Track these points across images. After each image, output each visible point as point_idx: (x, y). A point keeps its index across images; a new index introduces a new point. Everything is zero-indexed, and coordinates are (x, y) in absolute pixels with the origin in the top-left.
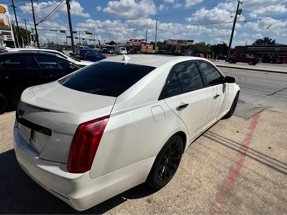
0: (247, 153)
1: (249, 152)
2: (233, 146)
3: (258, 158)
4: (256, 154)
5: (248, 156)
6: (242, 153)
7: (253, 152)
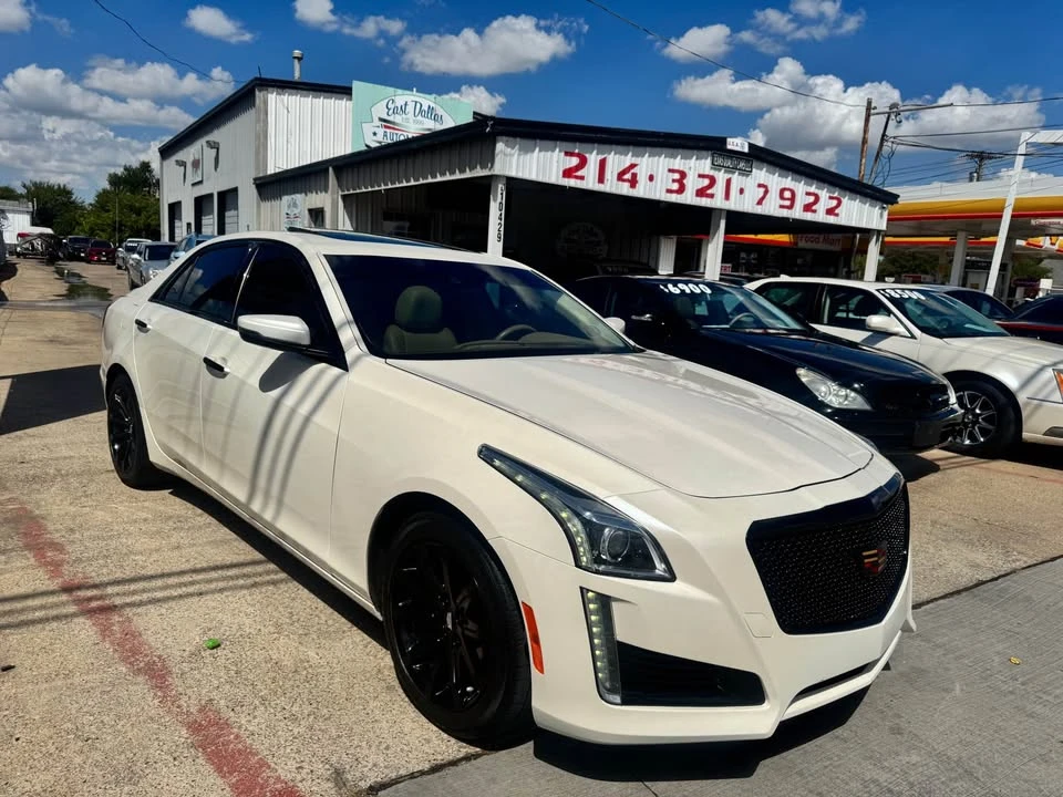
0: (64, 597)
1: (63, 604)
2: (133, 587)
3: (18, 605)
4: (37, 614)
5: (52, 593)
6: (79, 587)
7: (54, 612)
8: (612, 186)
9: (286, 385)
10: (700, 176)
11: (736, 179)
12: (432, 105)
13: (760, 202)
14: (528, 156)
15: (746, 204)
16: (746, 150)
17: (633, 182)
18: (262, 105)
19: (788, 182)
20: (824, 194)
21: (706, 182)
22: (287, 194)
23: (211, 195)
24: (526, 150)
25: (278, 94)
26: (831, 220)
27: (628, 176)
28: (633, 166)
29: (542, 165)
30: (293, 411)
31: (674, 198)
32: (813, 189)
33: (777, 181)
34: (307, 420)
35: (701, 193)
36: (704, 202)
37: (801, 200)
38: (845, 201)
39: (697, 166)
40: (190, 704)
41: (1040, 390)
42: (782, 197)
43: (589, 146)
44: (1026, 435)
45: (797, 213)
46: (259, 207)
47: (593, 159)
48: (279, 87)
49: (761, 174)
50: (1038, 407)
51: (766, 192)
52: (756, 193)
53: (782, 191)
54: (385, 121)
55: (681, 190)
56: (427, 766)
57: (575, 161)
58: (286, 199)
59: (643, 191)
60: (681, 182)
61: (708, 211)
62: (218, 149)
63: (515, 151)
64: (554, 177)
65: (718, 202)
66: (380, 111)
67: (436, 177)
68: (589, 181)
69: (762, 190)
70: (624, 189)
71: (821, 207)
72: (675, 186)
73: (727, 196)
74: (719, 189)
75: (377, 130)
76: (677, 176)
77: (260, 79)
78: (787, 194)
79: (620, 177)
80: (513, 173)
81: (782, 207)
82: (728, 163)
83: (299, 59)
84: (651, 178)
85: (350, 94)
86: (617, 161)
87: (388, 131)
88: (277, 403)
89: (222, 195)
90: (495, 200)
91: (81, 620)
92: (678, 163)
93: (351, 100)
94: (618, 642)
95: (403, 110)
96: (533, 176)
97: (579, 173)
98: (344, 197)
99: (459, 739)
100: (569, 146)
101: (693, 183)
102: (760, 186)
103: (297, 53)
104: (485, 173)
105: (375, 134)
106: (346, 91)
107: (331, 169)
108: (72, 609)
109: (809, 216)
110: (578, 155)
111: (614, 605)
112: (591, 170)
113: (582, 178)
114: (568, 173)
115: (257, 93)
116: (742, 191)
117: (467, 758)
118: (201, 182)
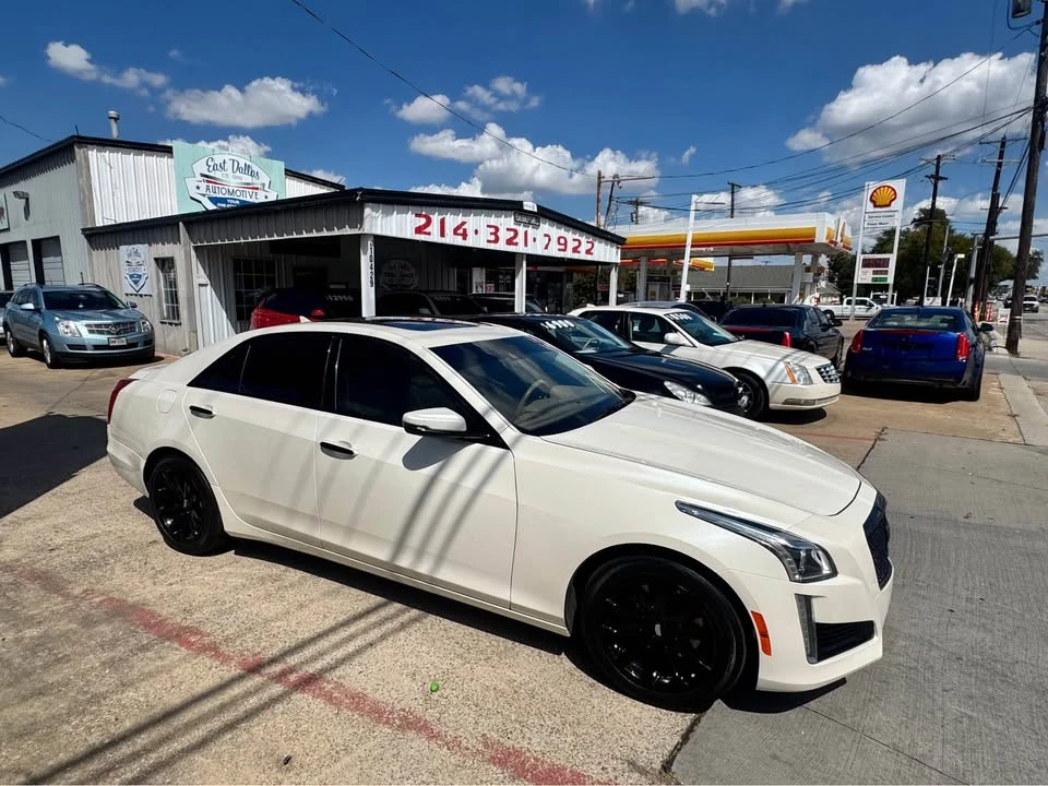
0: (258, 678)
1: (265, 685)
4: (252, 702)
5: (242, 677)
6: (261, 666)
7: (266, 695)
8: (451, 239)
9: (440, 463)
10: (508, 229)
11: (530, 230)
12: (248, 163)
13: (546, 248)
14: (389, 218)
15: (537, 249)
16: (536, 210)
17: (464, 236)
18: (83, 161)
19: (562, 232)
20: (584, 240)
21: (512, 234)
22: (125, 244)
23: (24, 243)
24: (387, 214)
25: (98, 151)
26: (589, 258)
27: (461, 231)
28: (464, 223)
29: (399, 225)
30: (455, 487)
31: (492, 247)
32: (577, 237)
33: (556, 232)
34: (476, 493)
35: (510, 242)
36: (511, 249)
37: (571, 245)
38: (596, 244)
39: (506, 222)
40: (474, 743)
41: (778, 377)
42: (559, 244)
43: (432, 208)
44: (771, 405)
45: (569, 254)
46: (90, 255)
47: (436, 218)
48: (98, 145)
49: (546, 227)
50: (778, 388)
51: (550, 240)
52: (544, 241)
53: (559, 238)
54: (207, 176)
55: (496, 240)
56: (677, 739)
57: (423, 221)
58: (123, 248)
59: (471, 242)
60: (495, 234)
61: (513, 255)
62: (27, 200)
63: (379, 215)
64: (410, 234)
65: (520, 249)
66: (201, 167)
67: (302, 233)
68: (434, 236)
69: (547, 239)
70: (459, 241)
71: (583, 249)
72: (493, 238)
73: (526, 245)
74: (520, 239)
75: (200, 184)
76: (493, 230)
77: (79, 137)
78: (562, 241)
79: (455, 232)
80: (378, 232)
81: (560, 250)
82: (525, 220)
83: (116, 119)
84: (476, 232)
85: (171, 152)
86: (453, 220)
87: (211, 185)
88: (433, 480)
89: (37, 243)
90: (365, 253)
91: (297, 696)
92: (493, 220)
93: (172, 157)
94: (817, 624)
95: (222, 167)
96: (394, 234)
97: (427, 230)
98: (196, 248)
99: (677, 710)
100: (418, 209)
101: (504, 235)
102: (546, 235)
103: (112, 113)
104: (355, 231)
105: (198, 188)
106: (168, 151)
107: (181, 224)
108: (277, 689)
109: (576, 256)
110: (425, 216)
111: (814, 601)
112: (434, 228)
113: (429, 234)
114: (419, 230)
115: (76, 149)
116: (535, 240)
117: (695, 723)
118: (8, 229)
